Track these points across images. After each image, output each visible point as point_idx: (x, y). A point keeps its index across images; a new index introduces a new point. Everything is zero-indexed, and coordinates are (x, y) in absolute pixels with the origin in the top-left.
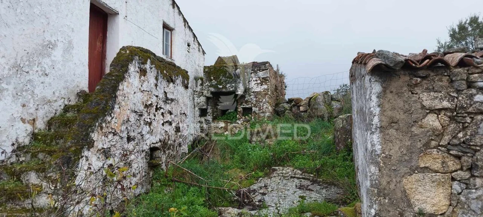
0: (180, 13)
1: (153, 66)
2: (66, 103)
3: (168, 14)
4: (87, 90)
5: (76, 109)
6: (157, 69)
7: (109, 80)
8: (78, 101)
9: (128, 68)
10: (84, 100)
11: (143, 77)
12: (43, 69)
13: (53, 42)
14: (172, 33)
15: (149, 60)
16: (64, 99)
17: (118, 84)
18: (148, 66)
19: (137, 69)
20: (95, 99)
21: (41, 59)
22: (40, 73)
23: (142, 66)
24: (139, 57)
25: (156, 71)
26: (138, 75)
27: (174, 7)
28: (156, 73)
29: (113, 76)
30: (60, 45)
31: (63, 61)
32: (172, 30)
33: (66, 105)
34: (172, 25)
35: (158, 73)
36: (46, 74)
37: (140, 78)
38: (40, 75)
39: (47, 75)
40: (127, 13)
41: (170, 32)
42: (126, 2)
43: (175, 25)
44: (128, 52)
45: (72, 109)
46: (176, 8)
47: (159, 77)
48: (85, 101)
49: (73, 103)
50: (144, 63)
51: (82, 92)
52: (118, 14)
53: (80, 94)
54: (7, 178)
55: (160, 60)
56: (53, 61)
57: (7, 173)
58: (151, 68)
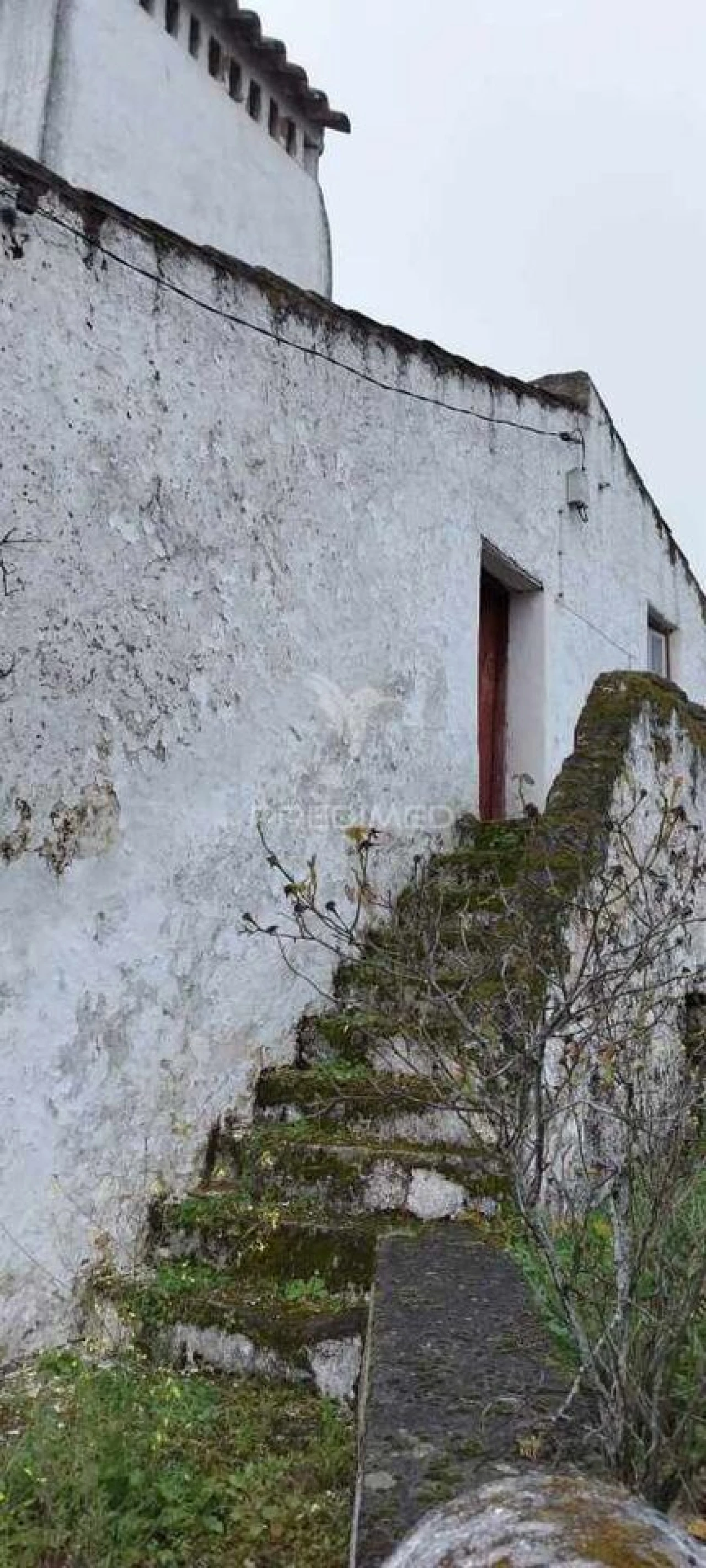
0: (690, 577)
1: (684, 731)
2: (434, 848)
3: (660, 580)
4: (475, 812)
5: (464, 867)
6: (692, 740)
7: (584, 771)
8: (461, 843)
9: (628, 734)
10: (477, 842)
11: (662, 764)
12: (387, 751)
13: (405, 674)
14: (671, 639)
15: (674, 715)
16: (430, 837)
17: (612, 783)
18: (672, 731)
19: (649, 740)
20: (556, 827)
21: (382, 724)
22: (382, 762)
23: (660, 730)
24: (652, 702)
25: (691, 746)
26: (651, 757)
27: (673, 561)
28: (691, 753)
29: (593, 760)
30: (420, 683)
31: (426, 728)
32: (671, 631)
33: (434, 856)
34: (669, 616)
35: (695, 752)
36: (392, 765)
37: (657, 769)
38: (381, 766)
39: (394, 768)
40: (561, 586)
41: (663, 638)
42: (560, 553)
43: (678, 614)
44: (623, 688)
45: (454, 864)
46: (679, 562)
47: (699, 767)
48: (481, 843)
49: (447, 850)
50: (663, 722)
51: (468, 817)
52: (542, 589)
53: (466, 824)
54: (327, 1052)
55: (697, 714)
56: (405, 728)
57: (327, 1036)
58: (680, 738)
